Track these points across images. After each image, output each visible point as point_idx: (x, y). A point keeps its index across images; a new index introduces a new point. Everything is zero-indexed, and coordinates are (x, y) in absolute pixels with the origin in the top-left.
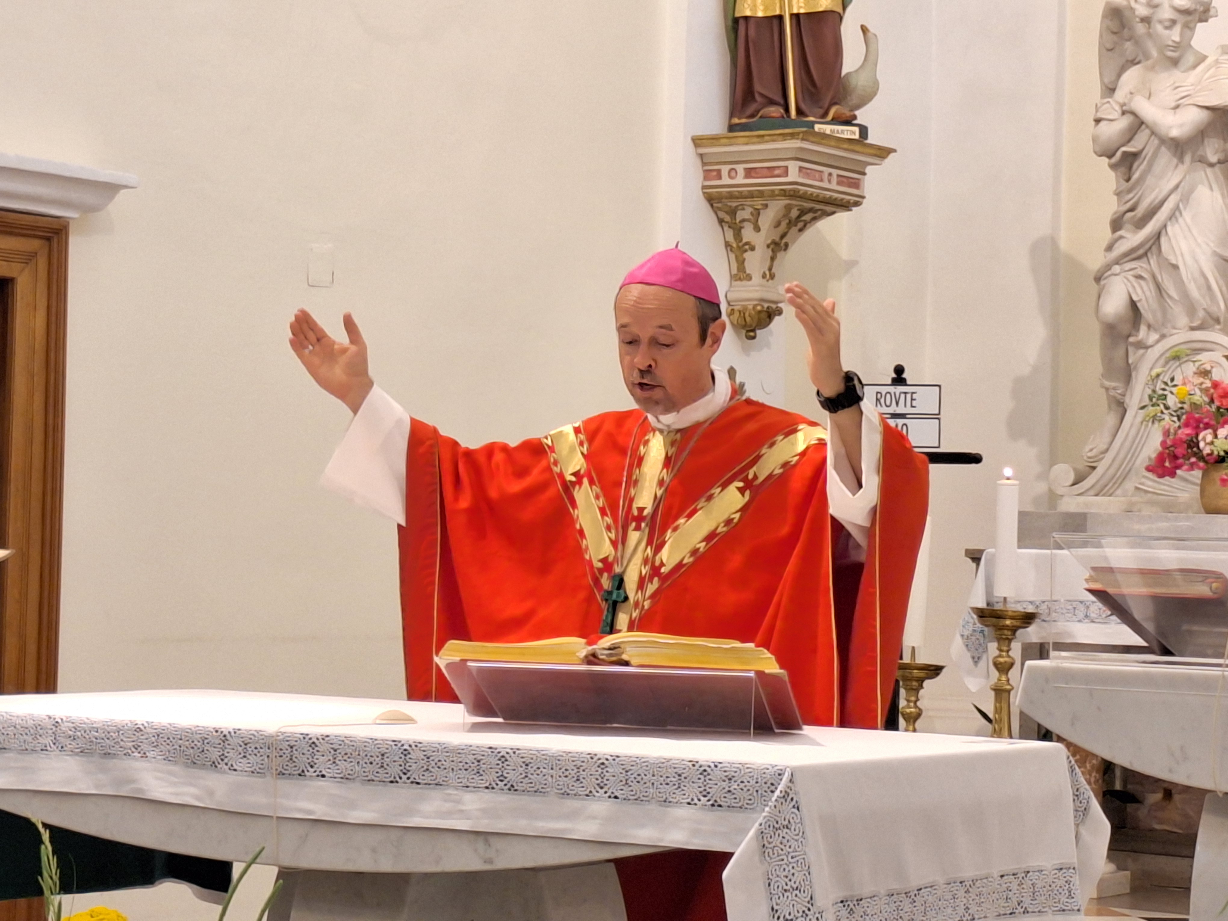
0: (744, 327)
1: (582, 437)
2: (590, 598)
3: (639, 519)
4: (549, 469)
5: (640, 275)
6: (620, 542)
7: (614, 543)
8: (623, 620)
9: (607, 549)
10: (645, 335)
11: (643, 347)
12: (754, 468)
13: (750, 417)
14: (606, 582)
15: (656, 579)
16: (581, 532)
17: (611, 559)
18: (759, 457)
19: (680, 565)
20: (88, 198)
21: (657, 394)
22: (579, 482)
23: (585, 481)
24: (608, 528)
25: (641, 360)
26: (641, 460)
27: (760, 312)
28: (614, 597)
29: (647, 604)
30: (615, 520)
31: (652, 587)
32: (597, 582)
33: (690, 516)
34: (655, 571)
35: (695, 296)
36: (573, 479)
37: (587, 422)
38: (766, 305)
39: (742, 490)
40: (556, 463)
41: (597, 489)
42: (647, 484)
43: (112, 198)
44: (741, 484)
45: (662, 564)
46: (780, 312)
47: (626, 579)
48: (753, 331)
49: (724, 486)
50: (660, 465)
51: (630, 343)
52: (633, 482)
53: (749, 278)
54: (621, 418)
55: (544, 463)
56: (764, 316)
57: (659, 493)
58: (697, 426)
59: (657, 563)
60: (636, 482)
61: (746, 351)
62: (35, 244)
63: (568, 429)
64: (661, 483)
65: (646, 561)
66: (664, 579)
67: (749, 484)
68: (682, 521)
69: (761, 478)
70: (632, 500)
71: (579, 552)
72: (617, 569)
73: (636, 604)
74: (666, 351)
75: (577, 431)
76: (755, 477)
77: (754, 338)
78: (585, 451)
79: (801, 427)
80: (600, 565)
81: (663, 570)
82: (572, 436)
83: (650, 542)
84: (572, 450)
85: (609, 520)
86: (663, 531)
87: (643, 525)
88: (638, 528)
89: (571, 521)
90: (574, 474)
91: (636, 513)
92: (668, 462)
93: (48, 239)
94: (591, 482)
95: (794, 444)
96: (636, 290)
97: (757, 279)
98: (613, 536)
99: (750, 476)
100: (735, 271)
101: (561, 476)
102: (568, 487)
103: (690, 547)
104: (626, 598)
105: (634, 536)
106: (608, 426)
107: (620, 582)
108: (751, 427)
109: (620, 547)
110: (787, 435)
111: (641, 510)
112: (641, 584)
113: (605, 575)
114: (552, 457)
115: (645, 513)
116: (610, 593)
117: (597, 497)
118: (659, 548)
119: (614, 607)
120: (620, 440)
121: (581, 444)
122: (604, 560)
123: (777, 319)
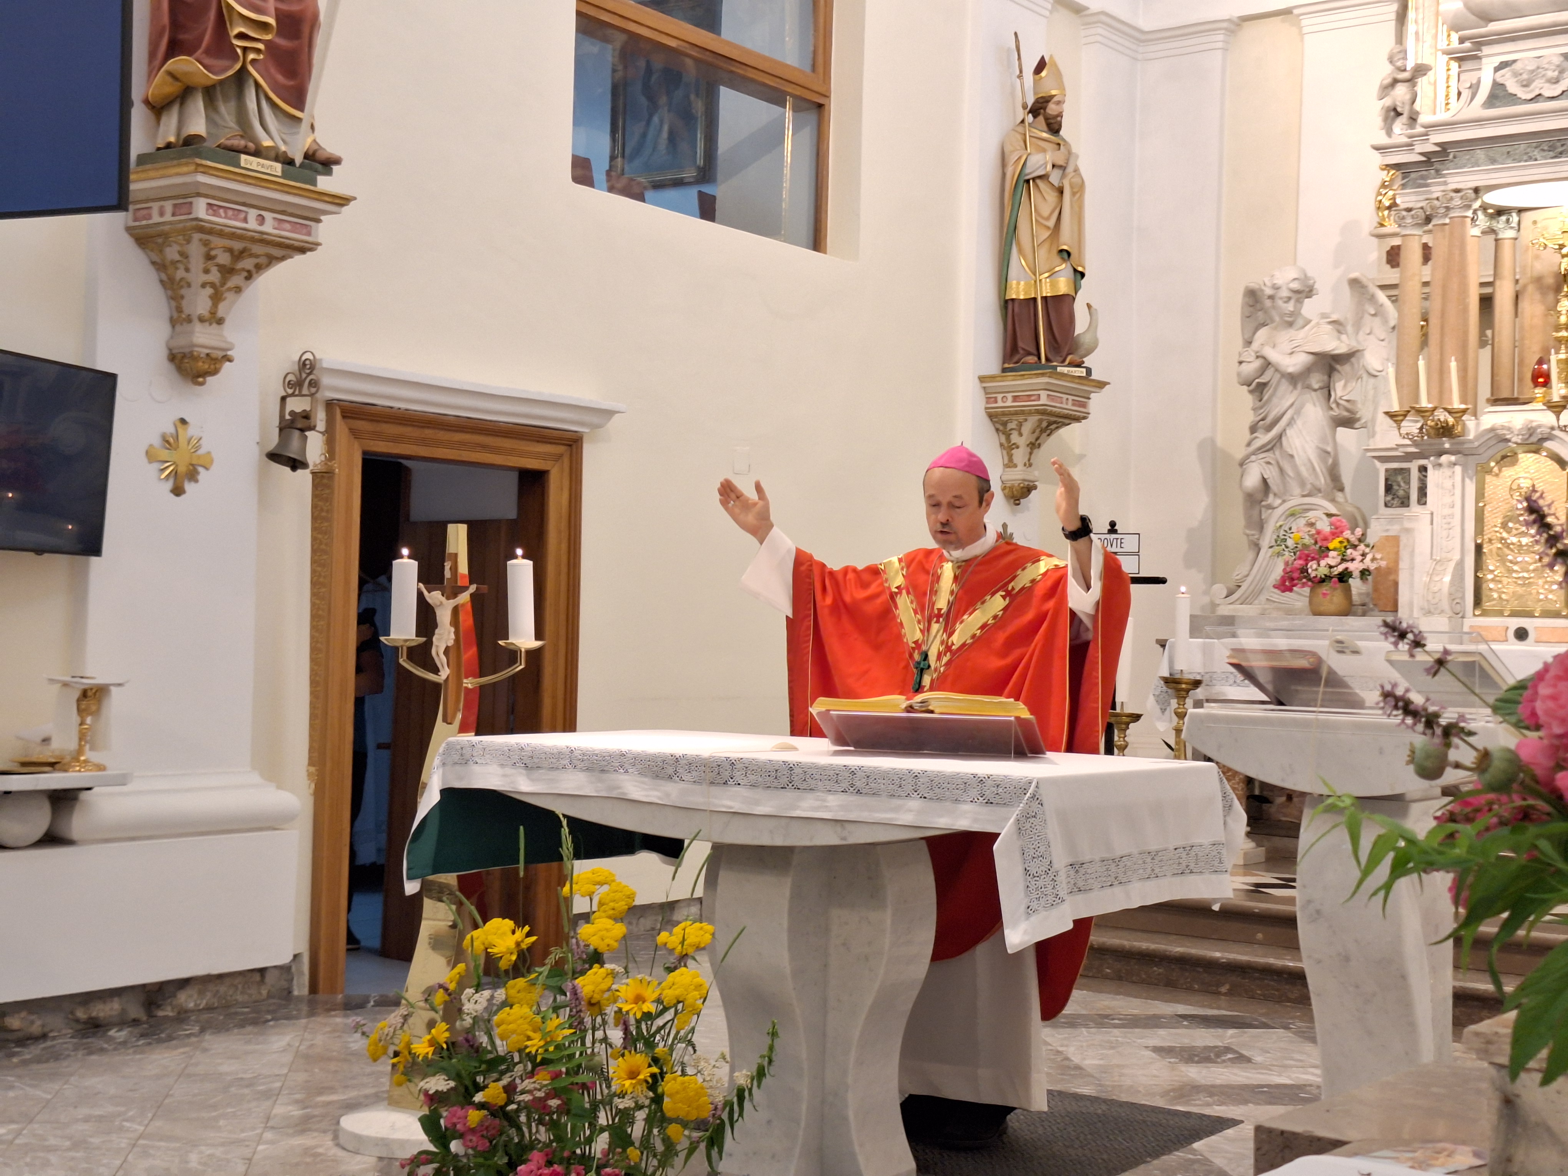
0: (1013, 497)
1: (903, 564)
2: (907, 667)
3: (939, 616)
4: (882, 584)
5: (941, 462)
6: (926, 630)
7: (922, 631)
8: (927, 680)
9: (918, 635)
10: (944, 500)
11: (944, 508)
12: (1012, 584)
13: (1010, 552)
14: (917, 656)
15: (948, 654)
16: (901, 624)
17: (920, 642)
18: (1015, 577)
19: (964, 645)
20: (595, 419)
21: (952, 537)
22: (900, 593)
23: (904, 592)
24: (919, 622)
25: (942, 517)
26: (939, 578)
27: (1023, 488)
28: (922, 666)
29: (942, 669)
30: (923, 617)
31: (945, 659)
32: (911, 656)
33: (970, 614)
34: (948, 648)
35: (978, 476)
36: (896, 590)
37: (908, 555)
38: (1026, 483)
39: (1004, 597)
40: (887, 580)
41: (912, 597)
42: (943, 594)
43: (610, 419)
44: (1004, 593)
45: (953, 644)
46: (1035, 488)
47: (929, 654)
48: (1018, 500)
49: (993, 594)
50: (951, 581)
51: (934, 506)
52: (934, 592)
53: (1015, 466)
54: (928, 553)
55: (879, 581)
56: (1025, 490)
57: (951, 599)
58: (976, 557)
59: (950, 644)
60: (936, 591)
61: (1014, 513)
62: (561, 449)
63: (895, 560)
64: (952, 592)
65: (942, 643)
66: (953, 653)
67: (1008, 594)
68: (965, 617)
69: (1017, 590)
70: (934, 604)
71: (899, 637)
72: (924, 648)
73: (936, 670)
74: (958, 510)
75: (900, 560)
76: (1013, 589)
77: (1018, 504)
78: (904, 573)
79: (1042, 558)
80: (913, 645)
81: (954, 647)
82: (897, 564)
83: (945, 630)
84: (897, 572)
85: (919, 617)
86: (955, 624)
87: (941, 619)
88: (938, 622)
89: (895, 617)
90: (897, 588)
91: (936, 612)
92: (956, 578)
93: (570, 446)
94: (908, 593)
95: (1038, 568)
96: (938, 472)
97: (1020, 467)
98: (922, 627)
99: (1010, 588)
100: (1006, 462)
101: (889, 588)
102: (893, 596)
103: (970, 634)
104: (929, 666)
105: (935, 627)
106: (920, 557)
107: (926, 657)
108: (1010, 558)
109: (926, 633)
110: (1034, 563)
111: (940, 610)
112: (939, 657)
113: (916, 651)
114: (885, 577)
115: (942, 612)
116: (919, 663)
117: (912, 602)
118: (951, 635)
119: (922, 672)
120: (927, 566)
121: (902, 569)
122: (916, 642)
123: (1033, 492)
